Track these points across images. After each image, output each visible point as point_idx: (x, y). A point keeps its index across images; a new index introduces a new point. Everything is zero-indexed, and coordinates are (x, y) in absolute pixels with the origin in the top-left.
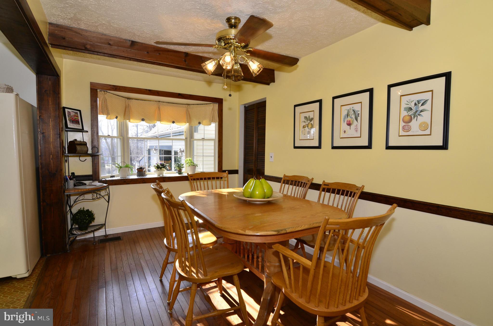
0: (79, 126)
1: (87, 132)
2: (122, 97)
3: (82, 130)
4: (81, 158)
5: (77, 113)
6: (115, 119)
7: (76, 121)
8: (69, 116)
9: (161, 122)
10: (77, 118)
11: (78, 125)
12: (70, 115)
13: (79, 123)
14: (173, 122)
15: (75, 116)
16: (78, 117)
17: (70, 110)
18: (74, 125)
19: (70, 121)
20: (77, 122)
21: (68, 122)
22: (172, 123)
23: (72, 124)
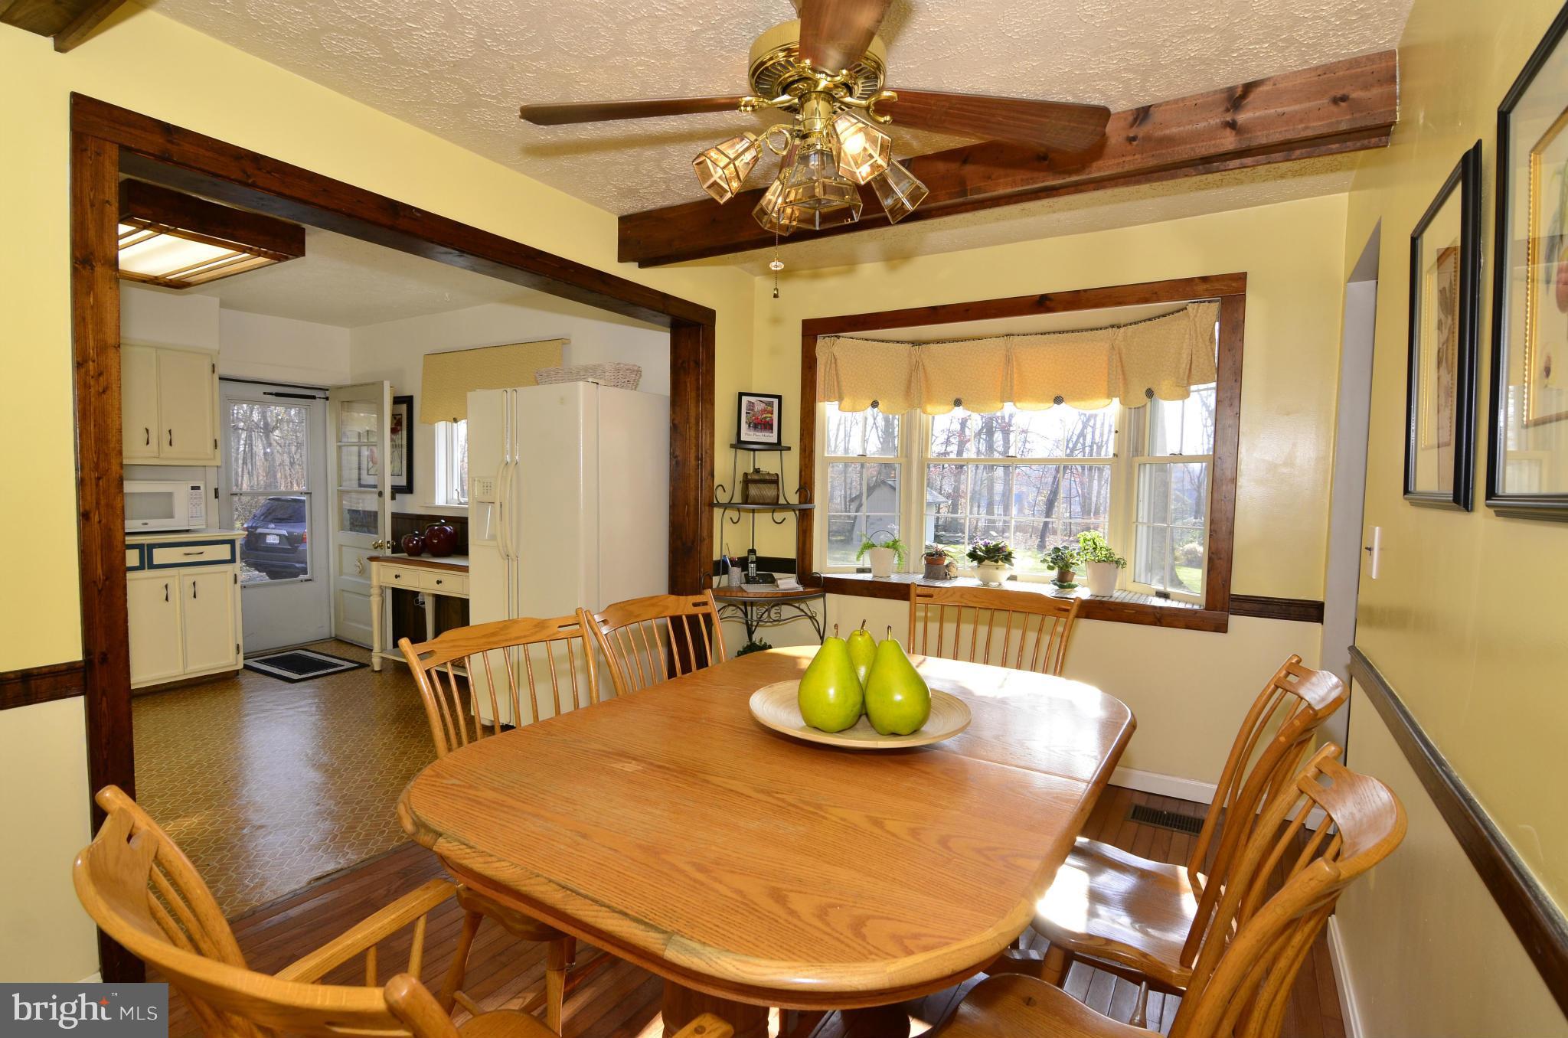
0: (771, 435)
1: (789, 449)
2: (898, 342)
3: (777, 446)
4: (776, 515)
5: (771, 404)
6: (870, 411)
7: (764, 424)
8: (749, 413)
9: (1018, 404)
10: (770, 415)
11: (767, 434)
12: (753, 410)
13: (771, 428)
14: (1058, 400)
15: (764, 411)
16: (772, 414)
17: (753, 399)
18: (757, 434)
19: (749, 426)
20: (767, 426)
21: (744, 426)
22: (1052, 404)
23: (752, 433)
